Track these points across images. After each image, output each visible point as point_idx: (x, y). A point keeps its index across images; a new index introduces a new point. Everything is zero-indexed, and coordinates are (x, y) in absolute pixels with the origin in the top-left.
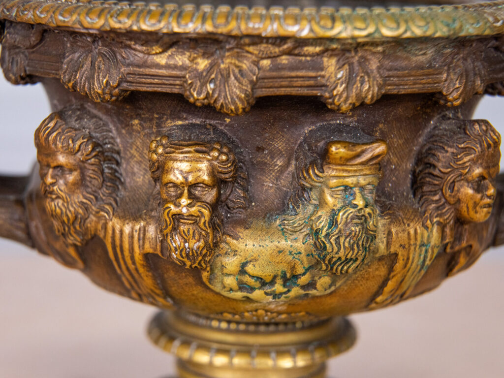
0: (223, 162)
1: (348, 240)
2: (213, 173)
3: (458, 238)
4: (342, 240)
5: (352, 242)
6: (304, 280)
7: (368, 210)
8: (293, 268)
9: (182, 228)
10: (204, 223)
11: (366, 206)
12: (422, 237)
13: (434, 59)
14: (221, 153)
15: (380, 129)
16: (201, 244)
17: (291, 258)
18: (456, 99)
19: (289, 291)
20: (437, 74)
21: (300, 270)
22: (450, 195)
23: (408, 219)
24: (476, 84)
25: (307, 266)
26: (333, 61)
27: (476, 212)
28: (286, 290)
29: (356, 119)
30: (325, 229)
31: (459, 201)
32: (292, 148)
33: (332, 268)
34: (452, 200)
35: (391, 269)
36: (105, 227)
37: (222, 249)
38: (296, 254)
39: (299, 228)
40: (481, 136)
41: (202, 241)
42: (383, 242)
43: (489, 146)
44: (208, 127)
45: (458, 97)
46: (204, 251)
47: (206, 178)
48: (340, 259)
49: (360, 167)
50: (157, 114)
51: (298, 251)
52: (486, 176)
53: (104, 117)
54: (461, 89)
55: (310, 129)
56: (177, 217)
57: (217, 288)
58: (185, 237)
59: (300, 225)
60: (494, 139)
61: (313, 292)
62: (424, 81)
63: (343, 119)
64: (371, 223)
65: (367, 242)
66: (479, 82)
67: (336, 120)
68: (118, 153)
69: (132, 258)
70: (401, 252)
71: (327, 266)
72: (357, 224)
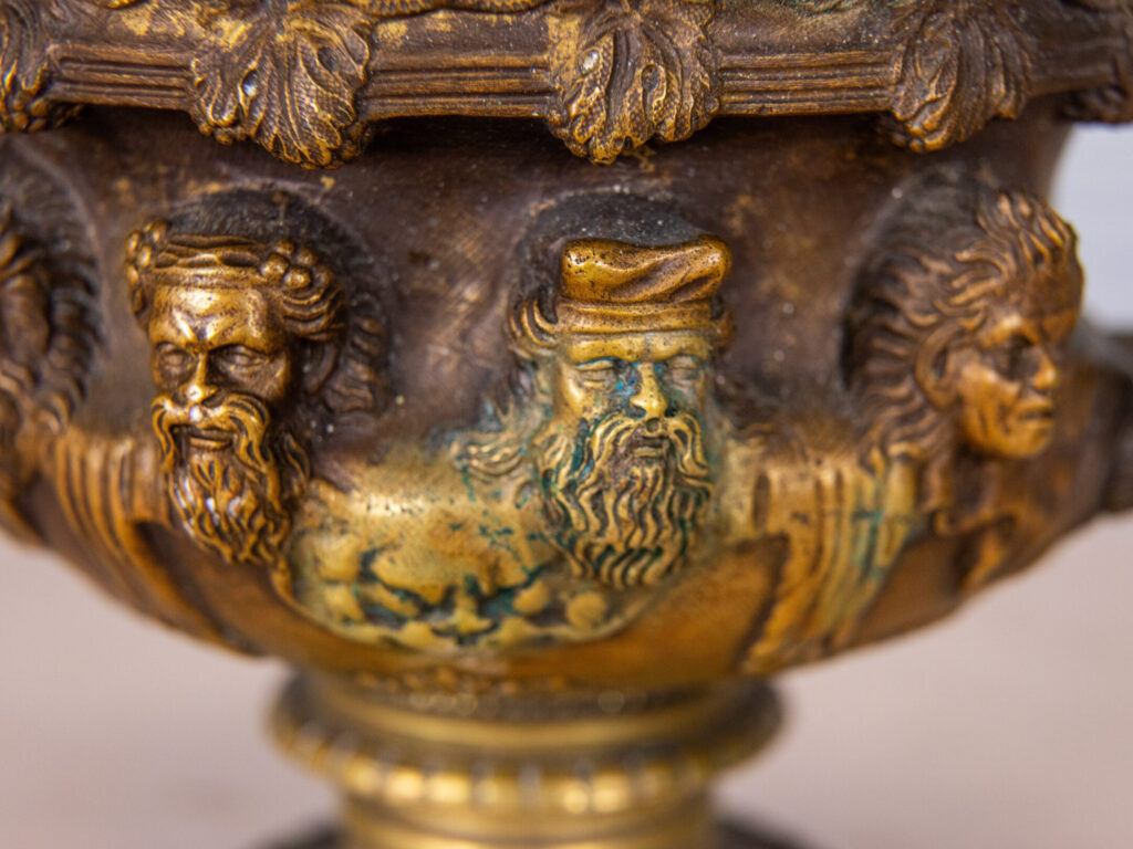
0: (296, 291)
1: (625, 499)
2: (271, 319)
4: (609, 500)
5: (636, 505)
6: (530, 598)
7: (675, 423)
8: (494, 570)
9: (195, 459)
10: (249, 448)
11: (670, 412)
12: (859, 491)
13: (868, 25)
14: (291, 265)
15: (744, 210)
16: (246, 501)
17: (484, 543)
18: (931, 132)
19: (494, 627)
20: (874, 64)
21: (513, 575)
22: (937, 388)
23: (818, 447)
24: (994, 92)
25: (531, 565)
26: (573, 24)
27: (1007, 431)
28: (484, 623)
29: (668, 181)
30: (564, 471)
31: (959, 401)
32: (500, 257)
33: (597, 573)
34: (941, 398)
35: (776, 575)
36: (51, 449)
37: (310, 515)
38: (499, 534)
39: (503, 468)
40: (1015, 232)
41: (248, 494)
42: (741, 506)
43: (1038, 257)
44: (277, 198)
45: (935, 125)
46: (259, 521)
47: (255, 334)
48: (609, 549)
49: (651, 309)
51: (504, 526)
52: (1033, 335)
53: (57, 173)
54: (944, 104)
55: (542, 207)
57: (318, 615)
58: (206, 485)
59: (506, 458)
60: (1051, 240)
61: (560, 631)
62: (838, 83)
63: (632, 181)
64: (687, 457)
65: (684, 505)
66: (999, 87)
67: (611, 184)
68: (91, 262)
69: (111, 530)
70: (797, 532)
71: (583, 565)
72: (648, 460)
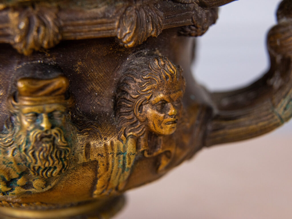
1: (42, 153)
3: (153, 146)
4: (37, 154)
5: (45, 155)
7: (54, 131)
8: (9, 174)
11: (52, 127)
13: (108, 11)
15: (79, 66)
17: (5, 166)
18: (129, 42)
19: (12, 190)
20: (110, 23)
21: (14, 175)
22: (140, 115)
23: (105, 135)
24: (149, 29)
25: (20, 172)
26: (16, 15)
27: (162, 128)
28: (9, 189)
29: (55, 59)
30: (24, 145)
31: (147, 119)
32: (7, 82)
38: (9, 163)
39: (8, 144)
40: (160, 70)
42: (82, 153)
43: (167, 77)
45: (130, 40)
48: (39, 167)
49: (44, 98)
51: (10, 161)
52: (168, 100)
54: (132, 34)
55: (18, 68)
59: (9, 142)
60: (170, 72)
61: (32, 190)
62: (99, 29)
63: (44, 59)
64: (59, 140)
65: (61, 154)
66: (150, 28)
67: (37, 60)
70: (100, 160)
71: (34, 172)
72: (47, 142)
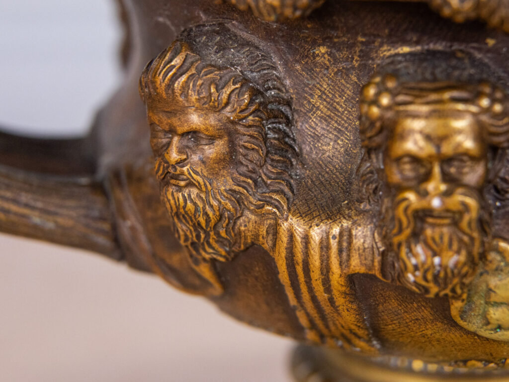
0: (496, 116)
9: (429, 232)
10: (469, 224)
14: (494, 101)
16: (462, 257)
36: (274, 231)
37: (491, 262)
41: (464, 252)
44: (459, 55)
46: (465, 269)
47: (468, 144)
50: (364, 35)
53: (262, 45)
56: (423, 216)
57: (474, 325)
58: (435, 247)
68: (288, 103)
69: (326, 282)
